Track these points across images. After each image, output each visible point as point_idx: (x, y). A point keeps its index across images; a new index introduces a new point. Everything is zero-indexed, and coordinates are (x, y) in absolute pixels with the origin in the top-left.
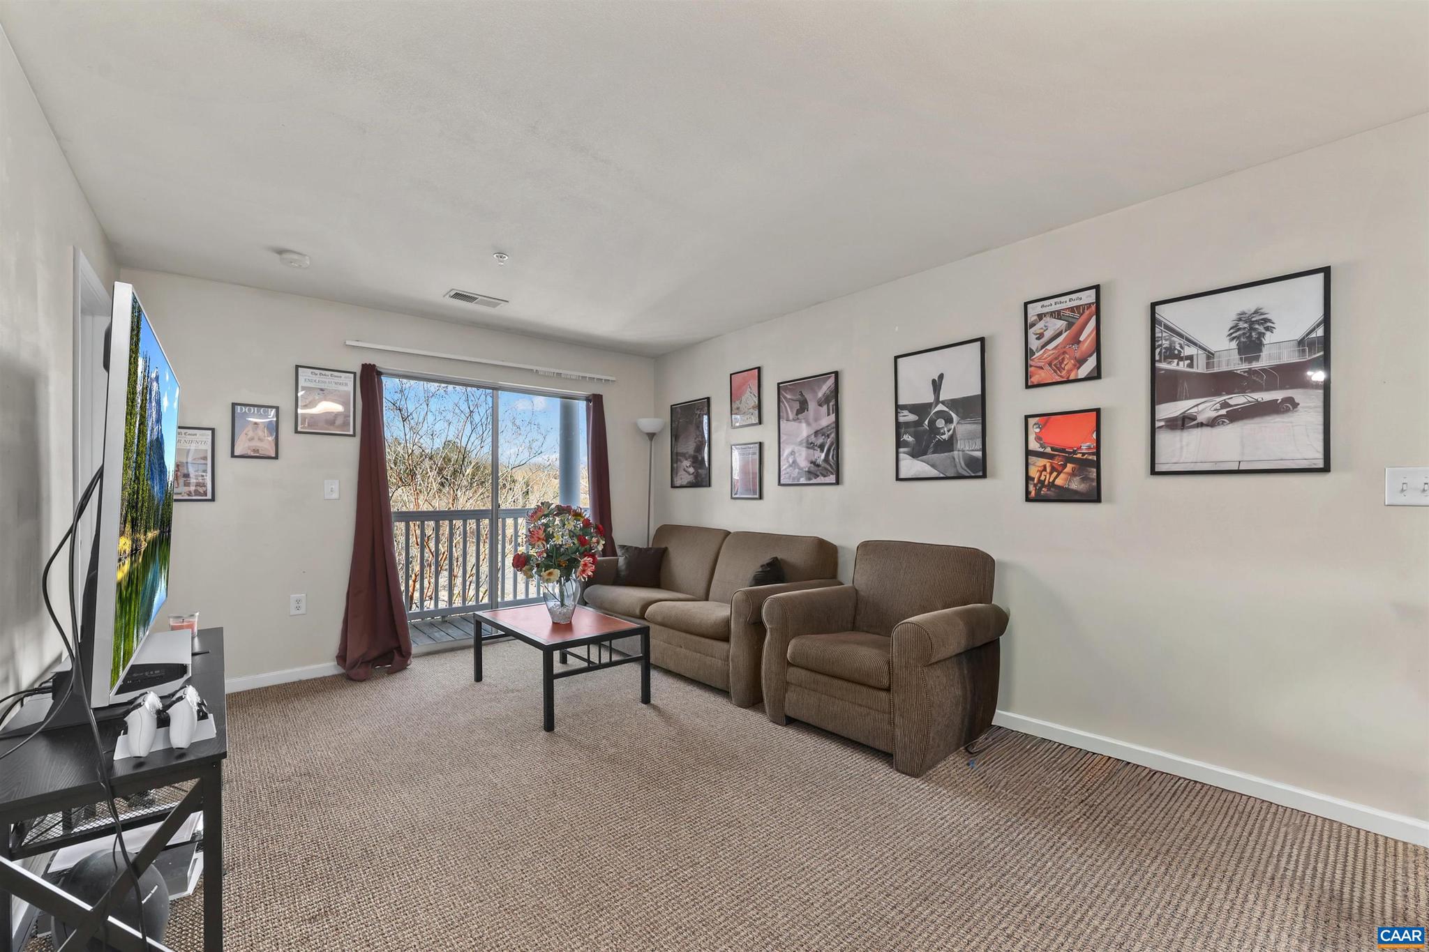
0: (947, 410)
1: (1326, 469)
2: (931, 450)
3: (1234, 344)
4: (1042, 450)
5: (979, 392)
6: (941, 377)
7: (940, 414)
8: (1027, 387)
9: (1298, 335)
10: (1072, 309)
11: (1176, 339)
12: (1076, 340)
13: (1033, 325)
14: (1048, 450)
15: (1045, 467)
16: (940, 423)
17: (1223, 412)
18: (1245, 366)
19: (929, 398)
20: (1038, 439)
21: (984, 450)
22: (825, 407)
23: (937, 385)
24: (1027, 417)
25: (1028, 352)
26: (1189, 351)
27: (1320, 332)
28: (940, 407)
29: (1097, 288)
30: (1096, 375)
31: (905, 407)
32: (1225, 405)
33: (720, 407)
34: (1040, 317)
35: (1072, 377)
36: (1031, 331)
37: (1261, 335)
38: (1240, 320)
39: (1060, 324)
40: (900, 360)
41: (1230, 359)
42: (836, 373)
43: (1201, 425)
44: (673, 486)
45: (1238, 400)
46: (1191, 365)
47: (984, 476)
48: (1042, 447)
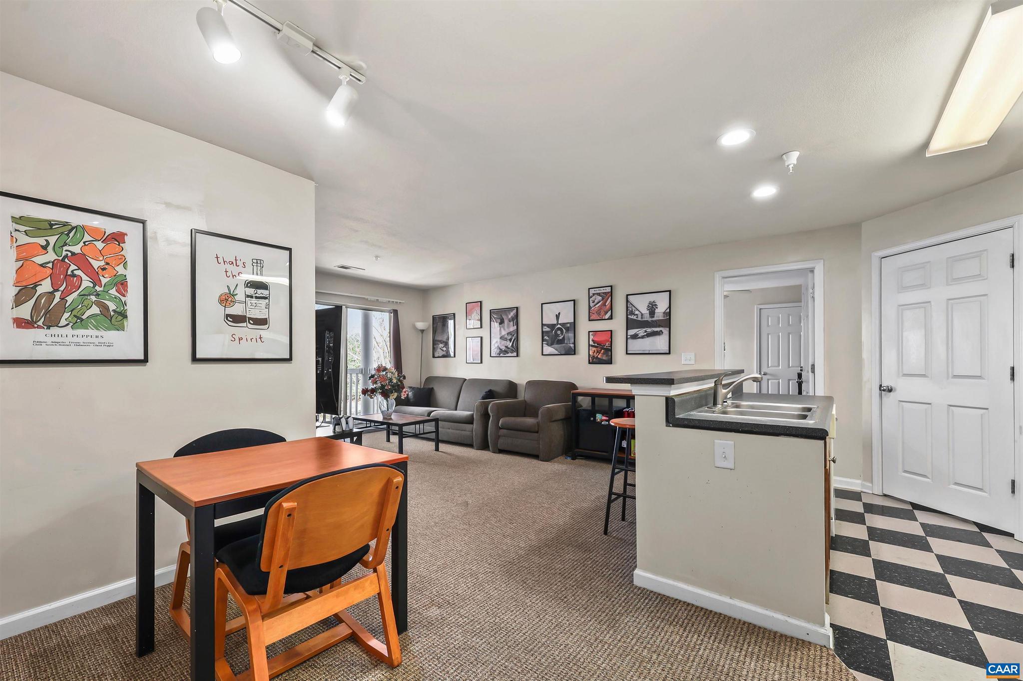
0: (561, 327)
1: (669, 353)
2: (555, 343)
3: (648, 312)
5: (573, 321)
6: (559, 313)
7: (559, 329)
8: (589, 320)
9: (663, 311)
10: (603, 293)
11: (633, 308)
12: (604, 304)
13: (591, 297)
14: (596, 345)
15: (595, 351)
16: (559, 332)
17: (645, 334)
18: (651, 319)
19: (555, 322)
20: (593, 340)
21: (574, 343)
22: (512, 322)
23: (558, 317)
24: (589, 332)
25: (590, 308)
26: (637, 312)
27: (668, 310)
28: (559, 326)
29: (611, 286)
30: (611, 318)
31: (545, 325)
32: (646, 331)
33: (461, 317)
34: (594, 294)
35: (603, 318)
36: (590, 299)
37: (655, 309)
38: (650, 304)
39: (600, 298)
40: (543, 305)
41: (647, 317)
42: (517, 308)
43: (639, 338)
44: (434, 357)
45: (649, 330)
46: (637, 317)
47: (575, 354)
48: (594, 343)
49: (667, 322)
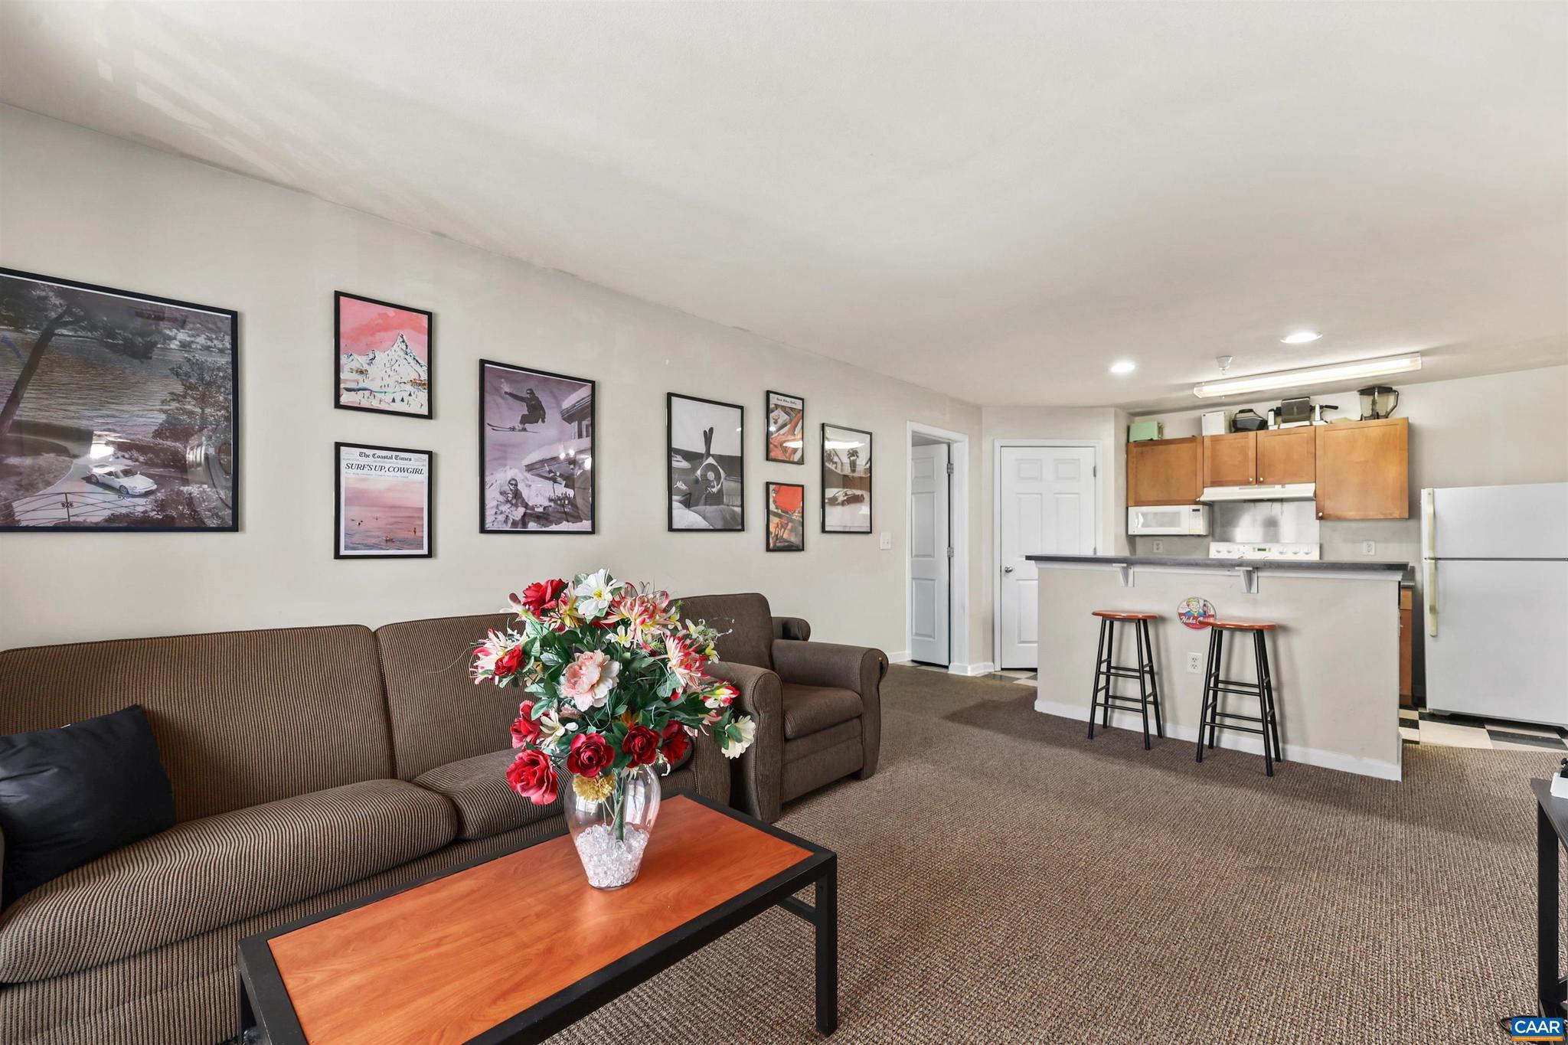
0: (716, 464)
1: (871, 532)
2: (703, 501)
4: (776, 511)
5: (740, 455)
6: (711, 430)
7: (710, 467)
11: (832, 451)
14: (780, 511)
15: (778, 524)
16: (711, 475)
17: (845, 498)
20: (775, 502)
21: (742, 506)
22: (575, 424)
23: (708, 436)
24: (767, 483)
26: (836, 459)
28: (710, 460)
29: (803, 401)
31: (679, 452)
32: (846, 495)
35: (792, 460)
40: (670, 398)
42: (592, 383)
43: (838, 504)
45: (850, 492)
46: (836, 468)
47: (743, 530)
48: (777, 508)
49: (867, 483)
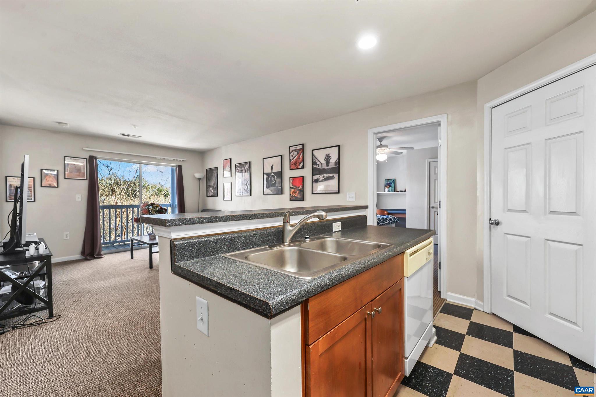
0: (274, 175)
1: (339, 193)
2: (271, 186)
3: (325, 162)
4: (292, 187)
5: (280, 170)
6: (273, 165)
7: (273, 176)
8: (290, 170)
9: (335, 161)
10: (298, 149)
11: (316, 160)
12: (299, 158)
13: (291, 153)
14: (294, 187)
15: (293, 191)
16: (273, 178)
17: (324, 178)
18: (327, 167)
19: (270, 172)
20: (292, 184)
21: (282, 186)
22: (248, 172)
23: (272, 167)
24: (290, 178)
25: (290, 160)
26: (318, 163)
27: (338, 161)
28: (273, 174)
29: (303, 144)
30: (303, 167)
31: (265, 173)
32: (324, 177)
33: (220, 171)
34: (293, 151)
35: (298, 168)
36: (291, 154)
37: (329, 160)
38: (326, 156)
39: (296, 153)
40: (264, 159)
41: (325, 167)
42: (250, 162)
43: (319, 182)
44: (207, 196)
45: (326, 176)
46: (318, 166)
47: (282, 194)
49: (337, 170)
